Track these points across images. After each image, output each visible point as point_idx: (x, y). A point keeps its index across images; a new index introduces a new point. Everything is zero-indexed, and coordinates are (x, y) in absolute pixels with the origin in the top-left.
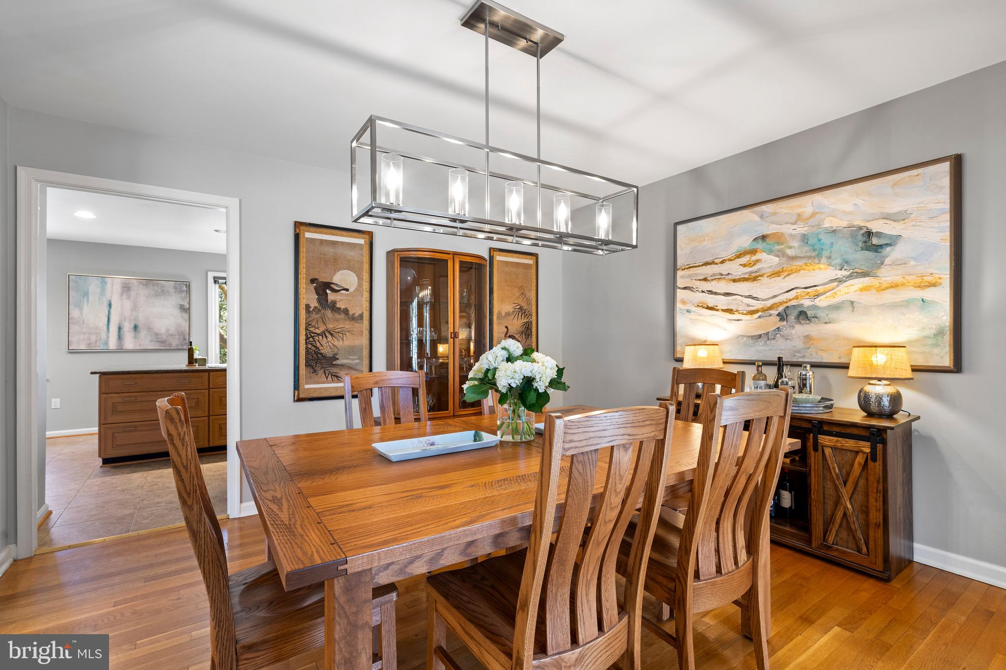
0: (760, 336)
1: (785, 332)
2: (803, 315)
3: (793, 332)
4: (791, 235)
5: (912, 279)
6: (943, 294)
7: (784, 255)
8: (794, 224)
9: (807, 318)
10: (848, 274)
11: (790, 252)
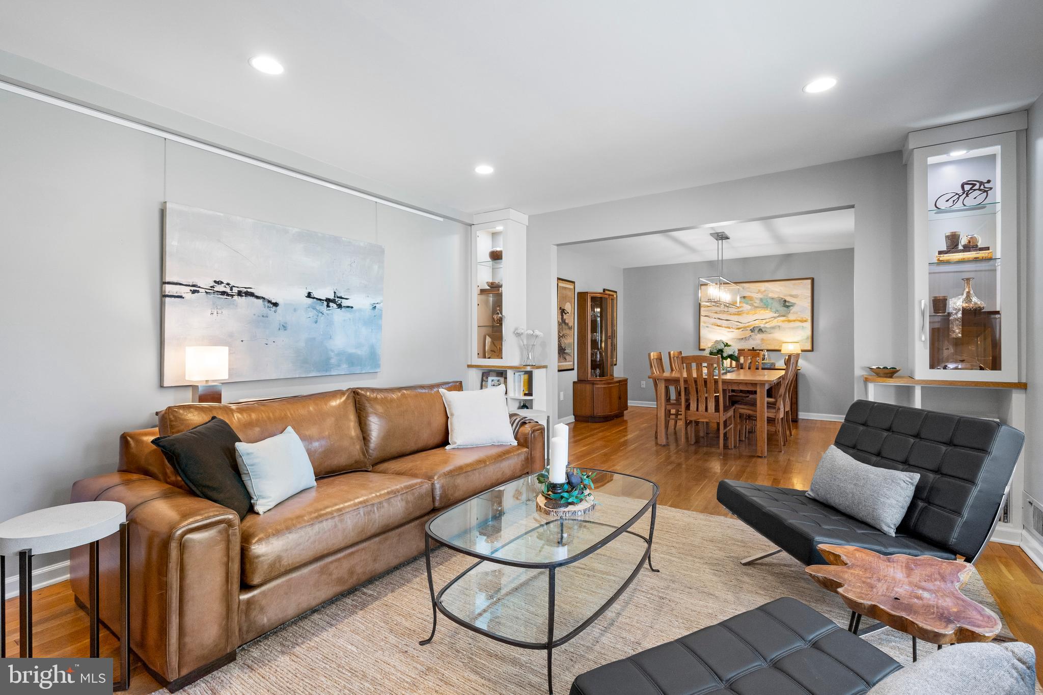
0: (742, 339)
1: (753, 337)
2: (761, 330)
3: (757, 337)
4: (756, 298)
5: (799, 319)
6: (808, 325)
7: (753, 305)
8: (757, 293)
9: (762, 332)
10: (777, 315)
11: (755, 304)
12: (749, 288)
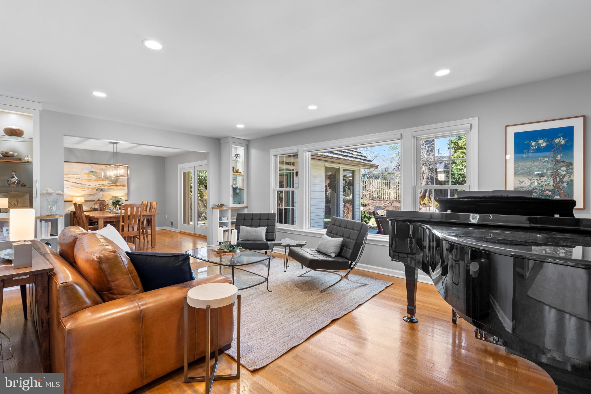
0: (91, 195)
1: (98, 194)
3: (100, 194)
4: (99, 173)
5: (122, 185)
6: (126, 188)
7: (98, 177)
8: (100, 170)
9: (103, 191)
10: (111, 182)
11: (99, 176)
12: (95, 167)
